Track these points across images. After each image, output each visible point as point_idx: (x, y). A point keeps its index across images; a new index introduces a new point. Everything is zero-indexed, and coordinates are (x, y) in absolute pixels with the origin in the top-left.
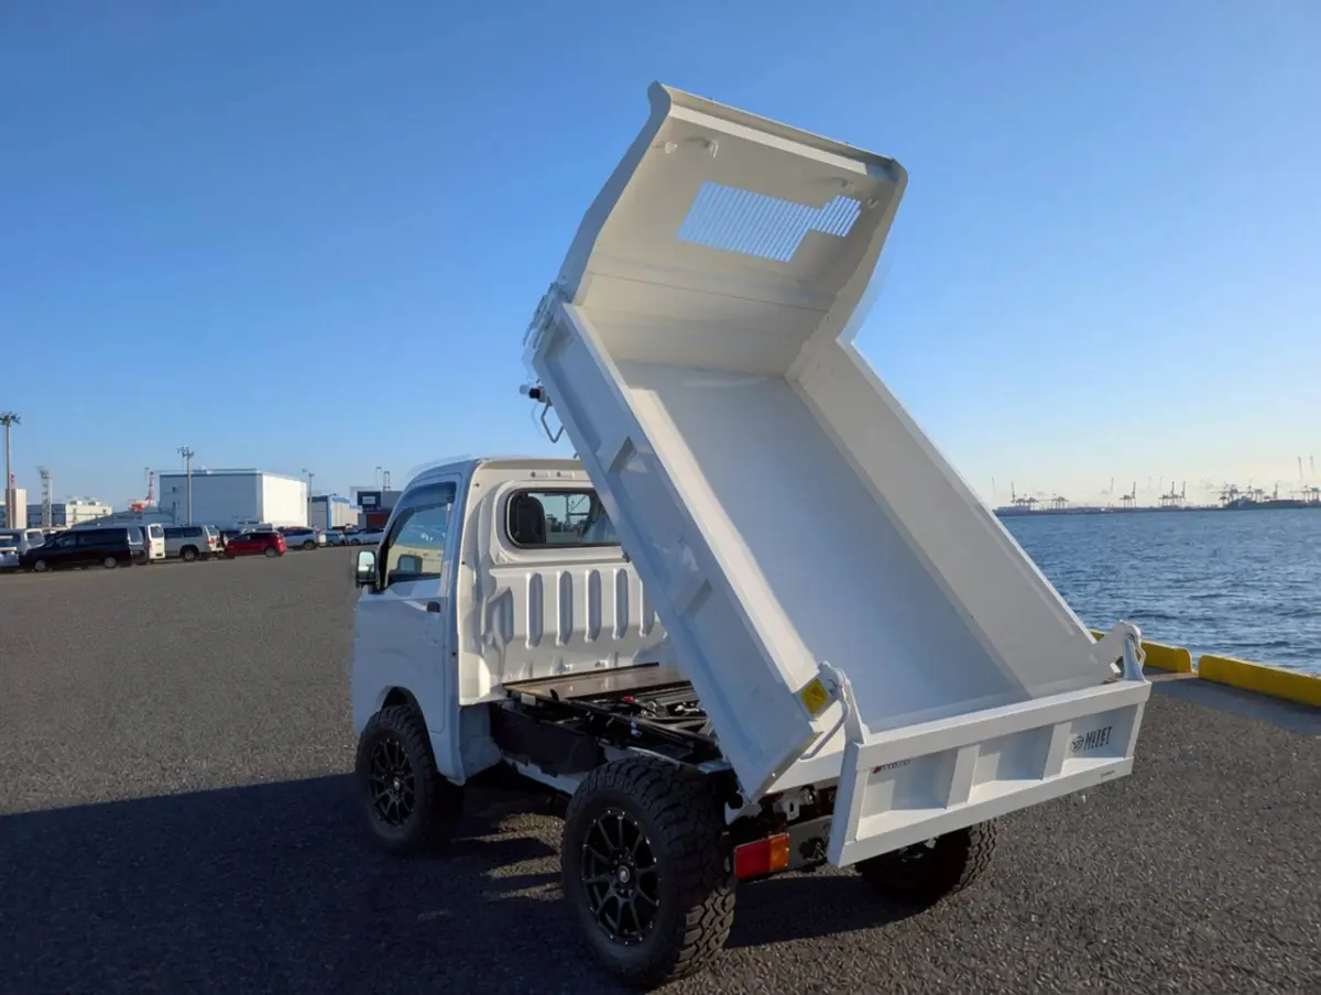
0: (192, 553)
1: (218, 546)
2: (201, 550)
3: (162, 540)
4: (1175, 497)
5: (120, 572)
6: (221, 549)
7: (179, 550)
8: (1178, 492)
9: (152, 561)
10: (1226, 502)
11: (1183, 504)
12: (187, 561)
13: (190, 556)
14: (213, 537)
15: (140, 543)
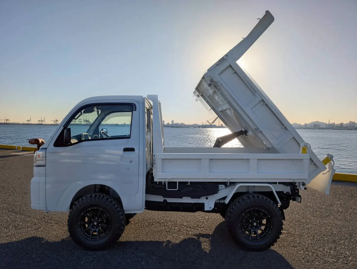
4: (42, 121)
8: (43, 120)
10: (55, 123)
11: (44, 123)
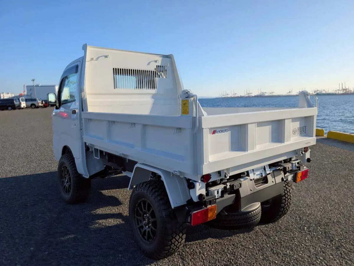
0: (34, 106)
1: (42, 104)
2: (37, 105)
3: (25, 102)
5: (13, 111)
6: (43, 105)
7: (30, 105)
9: (23, 108)
12: (33, 108)
13: (33, 107)
14: (40, 102)
15: (18, 103)
